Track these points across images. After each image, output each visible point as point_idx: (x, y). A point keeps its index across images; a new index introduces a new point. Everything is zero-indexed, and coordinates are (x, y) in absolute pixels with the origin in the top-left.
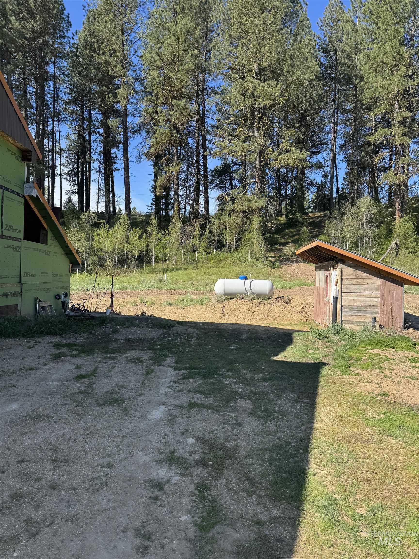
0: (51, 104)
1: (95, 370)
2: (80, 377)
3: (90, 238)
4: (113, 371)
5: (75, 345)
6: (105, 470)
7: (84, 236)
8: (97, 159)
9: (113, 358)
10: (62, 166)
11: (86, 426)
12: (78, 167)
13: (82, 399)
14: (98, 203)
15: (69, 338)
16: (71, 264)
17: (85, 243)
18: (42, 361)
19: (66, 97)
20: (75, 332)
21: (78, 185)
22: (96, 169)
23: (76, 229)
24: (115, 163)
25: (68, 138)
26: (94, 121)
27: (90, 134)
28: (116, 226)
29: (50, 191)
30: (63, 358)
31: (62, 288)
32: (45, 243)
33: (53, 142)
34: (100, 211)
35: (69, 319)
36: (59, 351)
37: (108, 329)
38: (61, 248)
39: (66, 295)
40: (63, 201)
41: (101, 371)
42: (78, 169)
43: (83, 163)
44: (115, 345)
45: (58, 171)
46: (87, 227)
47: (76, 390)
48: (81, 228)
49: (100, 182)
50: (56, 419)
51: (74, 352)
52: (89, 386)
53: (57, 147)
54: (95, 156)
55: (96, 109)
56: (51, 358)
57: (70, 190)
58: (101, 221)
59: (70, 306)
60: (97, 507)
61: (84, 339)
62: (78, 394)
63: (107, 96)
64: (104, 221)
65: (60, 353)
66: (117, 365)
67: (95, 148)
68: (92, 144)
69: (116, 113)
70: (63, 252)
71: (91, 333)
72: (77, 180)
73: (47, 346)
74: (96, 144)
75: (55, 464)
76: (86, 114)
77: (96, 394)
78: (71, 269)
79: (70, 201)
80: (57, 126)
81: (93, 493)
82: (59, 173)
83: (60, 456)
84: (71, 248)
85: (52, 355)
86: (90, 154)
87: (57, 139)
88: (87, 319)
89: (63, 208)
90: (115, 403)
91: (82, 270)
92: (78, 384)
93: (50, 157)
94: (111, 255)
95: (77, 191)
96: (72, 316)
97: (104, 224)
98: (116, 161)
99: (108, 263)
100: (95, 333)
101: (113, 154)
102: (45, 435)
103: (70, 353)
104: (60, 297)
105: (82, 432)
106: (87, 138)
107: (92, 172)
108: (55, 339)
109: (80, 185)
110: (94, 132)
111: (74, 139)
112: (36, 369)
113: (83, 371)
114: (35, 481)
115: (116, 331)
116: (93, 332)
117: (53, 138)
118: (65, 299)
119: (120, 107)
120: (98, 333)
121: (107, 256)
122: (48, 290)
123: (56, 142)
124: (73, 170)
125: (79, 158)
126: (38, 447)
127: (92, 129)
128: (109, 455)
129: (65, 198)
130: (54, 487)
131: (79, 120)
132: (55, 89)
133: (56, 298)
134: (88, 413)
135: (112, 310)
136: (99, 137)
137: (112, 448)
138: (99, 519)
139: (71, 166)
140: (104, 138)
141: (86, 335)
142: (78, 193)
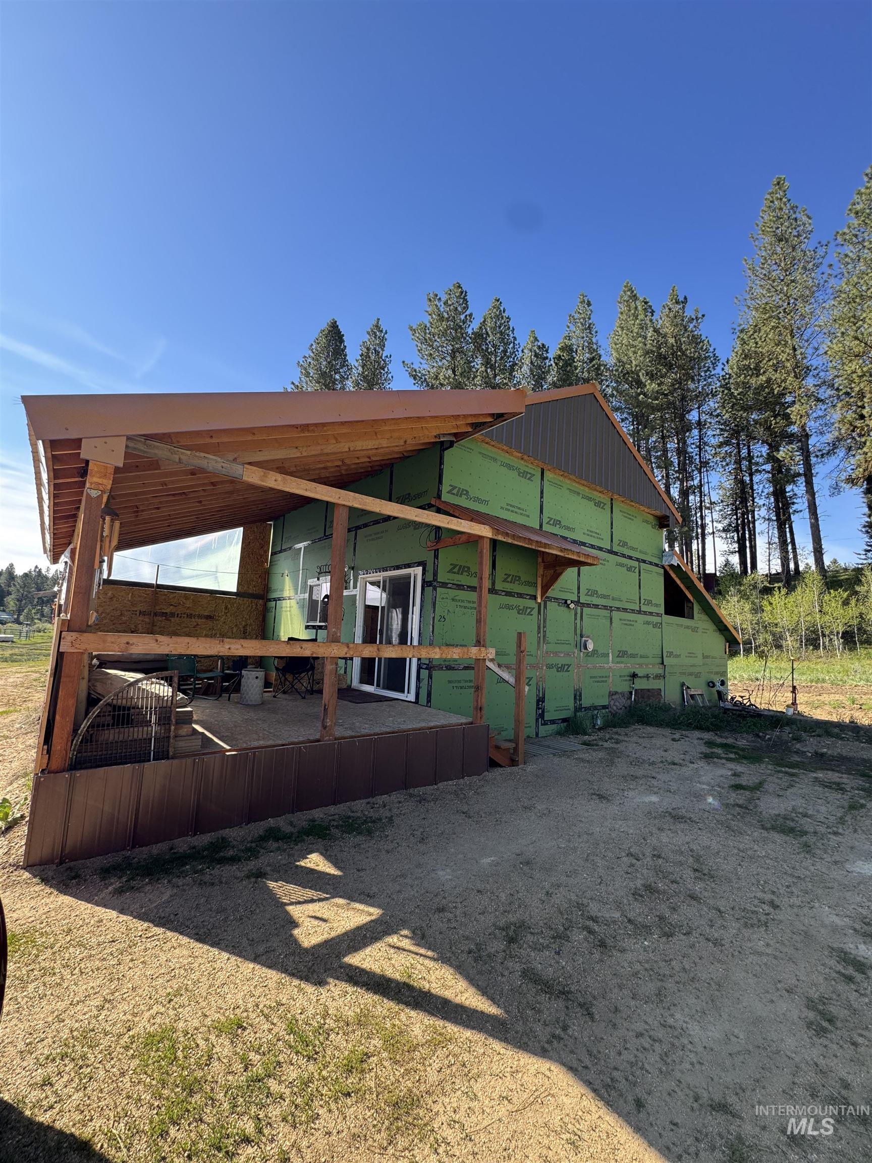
0: (696, 455)
1: (761, 784)
2: (737, 787)
3: (757, 609)
4: (790, 791)
5: (734, 747)
6: (766, 907)
7: (747, 607)
8: (764, 505)
9: (793, 775)
10: (715, 523)
11: (741, 846)
12: (737, 519)
13: (739, 814)
14: (769, 561)
15: (727, 738)
16: (727, 644)
17: (749, 616)
18: (687, 757)
19: (714, 441)
20: (734, 731)
21: (738, 542)
22: (764, 518)
23: (736, 599)
24: (793, 503)
25: (721, 487)
26: (757, 457)
27: (751, 475)
28: (799, 589)
29: (700, 554)
30: (715, 760)
31: (717, 673)
32: (691, 617)
33: (701, 497)
34: (773, 572)
35: (725, 713)
36: (711, 750)
37: (786, 734)
38: (712, 623)
39: (723, 683)
40: (718, 565)
41: (769, 787)
42: (737, 522)
43: (743, 514)
44: (796, 758)
45: (709, 529)
46: (752, 595)
47: (731, 801)
48: (744, 596)
49: (770, 532)
50: (701, 825)
51: (732, 756)
52: (750, 800)
53: (706, 501)
54: (759, 501)
55: (758, 442)
56: (701, 757)
57: (727, 549)
58: (776, 585)
59: (729, 698)
60: (749, 945)
61: (747, 741)
62: (734, 806)
63: (773, 422)
64: (780, 584)
65: (712, 753)
66: (797, 785)
67: (760, 491)
68: (755, 487)
69: (790, 438)
70: (715, 628)
71: (758, 736)
72: (736, 535)
73: (696, 742)
74: (762, 485)
75: (697, 874)
76: (744, 452)
77: (761, 813)
78: (727, 650)
79: (727, 563)
80: (706, 477)
81: (746, 925)
82: (711, 531)
83: (704, 868)
84: (726, 623)
85: (701, 753)
86: (753, 501)
87: (706, 492)
88: (752, 716)
89: (718, 574)
90: (790, 832)
91: (748, 651)
92: (734, 795)
93: (699, 515)
94: (794, 631)
95: (737, 549)
96: (729, 709)
97: (779, 588)
98: (795, 501)
99: (789, 642)
100: (765, 737)
101: (789, 492)
102: (687, 839)
103: (726, 756)
104: (714, 686)
105: (736, 851)
106: (748, 482)
107: (757, 523)
108: (707, 736)
109: (741, 542)
110: (757, 471)
111: (729, 486)
112: (681, 765)
113: (743, 781)
114: (672, 882)
115: (798, 739)
116: (761, 734)
117: (701, 492)
118: (721, 688)
119: (794, 429)
120: (768, 736)
121: (787, 633)
122: (697, 675)
123: (705, 495)
124: (730, 525)
125: (737, 509)
126: (677, 848)
127: (754, 468)
128: (773, 893)
129: (721, 561)
130: (693, 897)
131: (735, 462)
132: (700, 436)
133: (709, 686)
134: (746, 832)
135: (796, 709)
136: (766, 476)
137: (779, 886)
138: (752, 958)
139: (728, 520)
140: (773, 476)
141: (751, 737)
142: (739, 552)
